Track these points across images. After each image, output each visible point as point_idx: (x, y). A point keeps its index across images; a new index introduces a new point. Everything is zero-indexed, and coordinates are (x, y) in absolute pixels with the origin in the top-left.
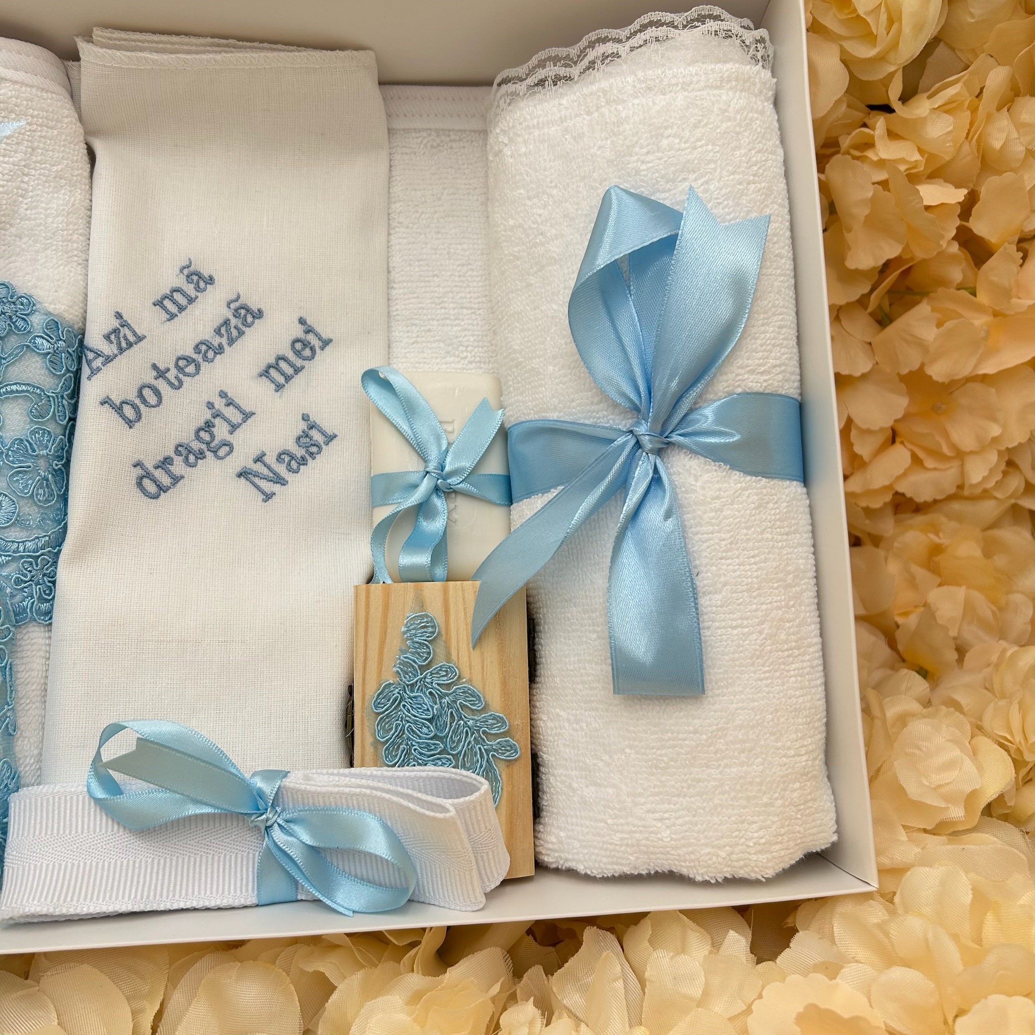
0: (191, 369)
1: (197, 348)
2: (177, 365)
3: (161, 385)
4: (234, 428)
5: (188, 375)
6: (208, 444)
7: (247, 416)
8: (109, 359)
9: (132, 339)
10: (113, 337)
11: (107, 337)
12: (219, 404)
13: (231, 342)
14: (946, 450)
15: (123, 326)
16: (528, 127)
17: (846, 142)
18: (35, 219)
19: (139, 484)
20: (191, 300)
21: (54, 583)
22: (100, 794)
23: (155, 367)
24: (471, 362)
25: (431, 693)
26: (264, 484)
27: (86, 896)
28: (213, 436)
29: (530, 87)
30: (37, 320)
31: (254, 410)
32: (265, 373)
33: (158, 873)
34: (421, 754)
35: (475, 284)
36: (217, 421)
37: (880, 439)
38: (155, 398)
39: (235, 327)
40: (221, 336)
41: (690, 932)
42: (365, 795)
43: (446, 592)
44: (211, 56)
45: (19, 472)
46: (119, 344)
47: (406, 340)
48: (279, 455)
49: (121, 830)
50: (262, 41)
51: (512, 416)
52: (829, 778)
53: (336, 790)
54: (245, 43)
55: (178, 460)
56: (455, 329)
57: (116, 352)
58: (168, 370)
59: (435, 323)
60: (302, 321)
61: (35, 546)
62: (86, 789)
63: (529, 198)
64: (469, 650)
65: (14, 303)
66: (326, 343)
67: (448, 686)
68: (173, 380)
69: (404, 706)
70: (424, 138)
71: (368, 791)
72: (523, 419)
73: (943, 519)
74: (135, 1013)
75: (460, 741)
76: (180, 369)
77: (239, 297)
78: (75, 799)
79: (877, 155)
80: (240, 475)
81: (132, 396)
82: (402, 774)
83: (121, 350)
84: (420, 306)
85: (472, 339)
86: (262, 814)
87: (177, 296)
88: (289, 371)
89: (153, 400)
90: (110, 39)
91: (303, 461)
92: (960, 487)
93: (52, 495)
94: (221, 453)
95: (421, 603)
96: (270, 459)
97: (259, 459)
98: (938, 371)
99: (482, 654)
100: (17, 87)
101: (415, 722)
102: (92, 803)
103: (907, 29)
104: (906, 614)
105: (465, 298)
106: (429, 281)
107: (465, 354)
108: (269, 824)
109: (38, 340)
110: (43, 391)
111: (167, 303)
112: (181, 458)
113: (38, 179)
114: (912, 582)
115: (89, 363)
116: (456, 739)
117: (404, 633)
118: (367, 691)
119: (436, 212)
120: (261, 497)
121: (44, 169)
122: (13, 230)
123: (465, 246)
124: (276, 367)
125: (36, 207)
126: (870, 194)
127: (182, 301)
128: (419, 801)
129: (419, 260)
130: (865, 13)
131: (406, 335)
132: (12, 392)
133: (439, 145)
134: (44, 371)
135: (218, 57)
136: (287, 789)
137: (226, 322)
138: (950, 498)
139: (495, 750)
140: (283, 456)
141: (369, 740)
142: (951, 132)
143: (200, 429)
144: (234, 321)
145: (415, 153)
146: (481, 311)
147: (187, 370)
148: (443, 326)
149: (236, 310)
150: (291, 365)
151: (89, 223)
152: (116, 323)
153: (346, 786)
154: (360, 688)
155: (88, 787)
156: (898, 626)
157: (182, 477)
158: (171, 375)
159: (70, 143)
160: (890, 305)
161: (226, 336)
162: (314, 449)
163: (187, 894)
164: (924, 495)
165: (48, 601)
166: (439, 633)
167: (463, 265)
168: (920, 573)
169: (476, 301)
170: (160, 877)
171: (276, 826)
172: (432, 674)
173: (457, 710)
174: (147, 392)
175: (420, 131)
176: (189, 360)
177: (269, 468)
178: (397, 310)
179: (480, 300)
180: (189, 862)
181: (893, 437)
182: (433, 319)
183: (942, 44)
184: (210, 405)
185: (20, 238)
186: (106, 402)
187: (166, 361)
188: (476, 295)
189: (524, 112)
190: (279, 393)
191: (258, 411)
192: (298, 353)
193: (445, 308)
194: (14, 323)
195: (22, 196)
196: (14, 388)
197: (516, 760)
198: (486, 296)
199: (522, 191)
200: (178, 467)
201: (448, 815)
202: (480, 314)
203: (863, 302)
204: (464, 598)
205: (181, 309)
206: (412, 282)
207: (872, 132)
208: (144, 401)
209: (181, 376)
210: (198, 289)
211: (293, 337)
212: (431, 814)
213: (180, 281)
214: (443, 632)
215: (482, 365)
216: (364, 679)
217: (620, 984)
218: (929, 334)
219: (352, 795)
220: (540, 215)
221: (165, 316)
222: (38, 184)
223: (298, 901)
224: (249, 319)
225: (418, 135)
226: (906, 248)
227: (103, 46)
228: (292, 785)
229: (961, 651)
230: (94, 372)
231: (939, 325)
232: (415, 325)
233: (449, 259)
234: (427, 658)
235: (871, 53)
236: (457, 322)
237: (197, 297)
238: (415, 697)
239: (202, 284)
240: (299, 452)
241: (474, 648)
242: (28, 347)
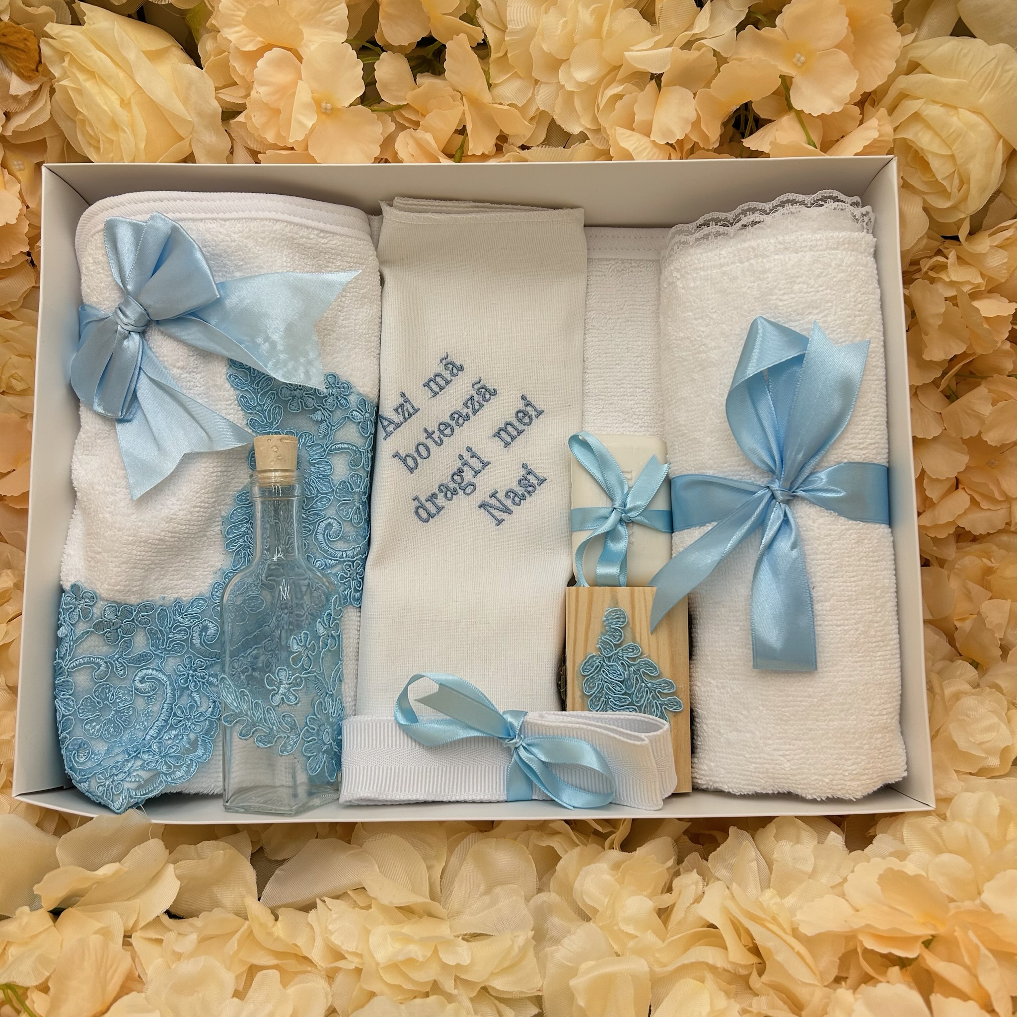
0: (448, 431)
1: (452, 417)
2: (439, 429)
3: (430, 443)
4: (476, 473)
5: (446, 436)
6: (460, 484)
7: (485, 464)
8: (398, 426)
9: (411, 411)
10: (400, 410)
11: (396, 410)
12: (467, 456)
13: (475, 412)
14: (997, 496)
15: (406, 402)
16: (696, 268)
17: (925, 265)
18: (348, 327)
19: (417, 512)
20: (448, 382)
21: (362, 579)
22: (403, 721)
23: (426, 430)
24: (641, 427)
25: (622, 663)
26: (496, 513)
27: (397, 788)
28: (462, 479)
29: (697, 240)
30: (353, 399)
31: (490, 461)
32: (497, 434)
33: (442, 776)
34: (615, 704)
35: (646, 370)
36: (465, 468)
37: (946, 486)
38: (426, 452)
39: (477, 402)
40: (468, 408)
41: (803, 831)
42: (582, 729)
43: (632, 594)
44: (473, 215)
45: (343, 504)
46: (404, 414)
47: (595, 410)
48: (507, 492)
49: (417, 746)
50: (507, 204)
51: (677, 470)
52: (902, 733)
53: (562, 725)
54: (496, 205)
55: (441, 496)
56: (630, 402)
57: (402, 420)
58: (434, 432)
59: (616, 398)
60: (524, 398)
61: (352, 554)
62: (394, 718)
63: (695, 319)
64: (648, 635)
65: (339, 388)
66: (540, 413)
67: (634, 659)
68: (437, 439)
69: (603, 671)
70: (613, 265)
71: (585, 727)
72: (686, 473)
73: (995, 548)
74: (429, 868)
75: (642, 697)
76: (441, 432)
77: (480, 380)
78: (386, 724)
79: (949, 277)
80: (480, 507)
81: (412, 451)
82: (606, 716)
83: (405, 419)
84: (605, 386)
85: (642, 410)
86: (512, 739)
87: (438, 379)
88: (515, 433)
89: (424, 454)
90: (406, 204)
91: (523, 497)
92: (1008, 524)
93: (361, 519)
94: (468, 490)
95: (615, 601)
96: (501, 495)
97: (493, 495)
98: (992, 438)
99: (657, 638)
100: (343, 238)
101: (611, 683)
102: (398, 728)
103: (974, 191)
104: (962, 620)
105: (639, 380)
106: (612, 368)
107: (637, 421)
108: (517, 746)
109: (355, 413)
110: (357, 448)
111: (432, 384)
112: (442, 494)
113: (351, 299)
114: (968, 596)
115: (384, 428)
116: (639, 696)
117: (605, 621)
118: (576, 660)
119: (619, 318)
120: (495, 522)
121: (355, 292)
122: (335, 335)
123: (640, 343)
124: (505, 430)
125: (348, 319)
126: (943, 310)
127: (442, 383)
128: (621, 733)
129: (606, 353)
130: (944, 179)
131: (595, 406)
132: (339, 449)
133: (623, 270)
134: (357, 434)
135: (479, 216)
136: (528, 723)
137: (472, 398)
138: (1000, 532)
139: (666, 705)
140: (509, 494)
141: (578, 694)
142: (1006, 263)
143: (454, 474)
144: (476, 398)
145: (605, 275)
146: (649, 390)
147: (445, 432)
148: (622, 400)
149: (478, 389)
150: (516, 429)
151: (381, 327)
152: (401, 400)
153: (569, 722)
154: (571, 658)
155: (395, 717)
156: (957, 629)
157: (443, 507)
158: (435, 436)
159: (372, 273)
160: (957, 384)
161: (471, 407)
162: (530, 489)
163: (461, 791)
164: (979, 530)
165: (358, 591)
166: (628, 622)
167: (638, 357)
168: (975, 589)
169: (647, 382)
170: (443, 779)
171: (521, 748)
172: (622, 650)
173: (640, 676)
174: (421, 448)
175: (610, 260)
176: (447, 425)
177: (500, 501)
178: (589, 389)
179: (649, 382)
180: (462, 770)
181: (957, 484)
182: (614, 396)
183: (1001, 194)
184: (461, 457)
185: (339, 340)
186: (396, 455)
187: (433, 427)
188: (646, 378)
189: (693, 258)
190: (507, 449)
191: (492, 461)
192: (520, 420)
193: (623, 388)
194: (339, 401)
195: (340, 311)
196: (340, 446)
197: (680, 712)
198: (654, 379)
199: (690, 314)
200: (441, 500)
201: (643, 743)
202: (649, 392)
203: (936, 383)
204: (645, 599)
205: (441, 388)
206: (600, 368)
207: (945, 260)
208: (420, 455)
209: (442, 436)
210: (453, 374)
211: (516, 410)
212: (632, 742)
213: (440, 369)
214: (630, 622)
215: (649, 429)
216: (574, 652)
217: (754, 864)
218: (986, 410)
219: (573, 729)
220: (703, 332)
221: (430, 394)
222: (351, 303)
223: (532, 800)
224: (487, 396)
225: (608, 263)
226: (970, 347)
227: (401, 209)
228: (532, 721)
229: (1005, 650)
230: (388, 435)
231: (993, 404)
232: (602, 399)
233: (628, 352)
234: (619, 640)
235: (947, 205)
236: (632, 398)
237: (452, 380)
238: (611, 666)
239: (455, 371)
240: (521, 491)
241: (652, 633)
242: (348, 417)
